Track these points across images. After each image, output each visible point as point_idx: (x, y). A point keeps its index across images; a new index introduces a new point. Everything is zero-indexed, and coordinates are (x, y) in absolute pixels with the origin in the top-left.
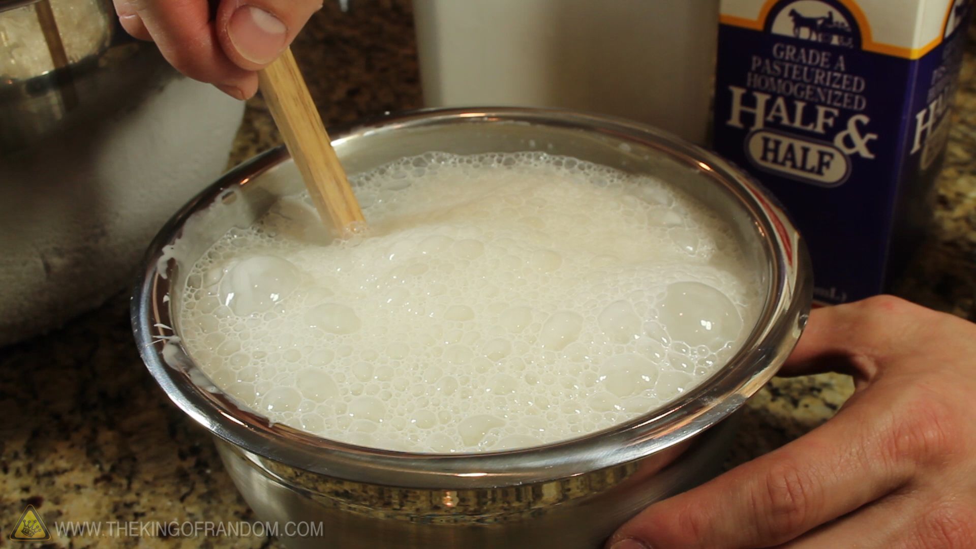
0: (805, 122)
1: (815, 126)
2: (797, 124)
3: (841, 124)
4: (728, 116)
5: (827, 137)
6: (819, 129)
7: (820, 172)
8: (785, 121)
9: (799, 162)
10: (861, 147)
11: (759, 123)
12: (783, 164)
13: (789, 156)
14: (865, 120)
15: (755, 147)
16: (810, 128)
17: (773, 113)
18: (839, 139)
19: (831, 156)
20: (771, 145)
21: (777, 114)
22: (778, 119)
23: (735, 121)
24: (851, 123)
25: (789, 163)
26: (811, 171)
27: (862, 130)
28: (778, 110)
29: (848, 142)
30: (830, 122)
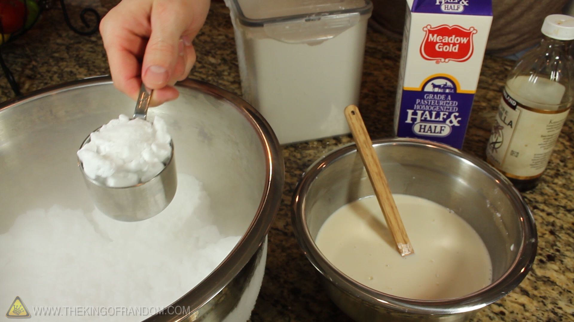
0: (436, 118)
1: (439, 119)
2: (433, 119)
3: (449, 117)
4: (406, 119)
5: (444, 121)
6: (441, 119)
7: (440, 133)
8: (429, 118)
9: (433, 131)
10: (455, 123)
11: (418, 120)
12: (427, 132)
13: (430, 129)
14: (457, 114)
15: (416, 129)
16: (438, 119)
17: (424, 116)
18: (448, 122)
19: (445, 127)
20: (423, 127)
21: (426, 117)
22: (426, 118)
23: (409, 121)
24: (452, 116)
25: (429, 132)
26: (438, 133)
27: (456, 117)
28: (426, 115)
29: (451, 122)
30: (445, 117)
